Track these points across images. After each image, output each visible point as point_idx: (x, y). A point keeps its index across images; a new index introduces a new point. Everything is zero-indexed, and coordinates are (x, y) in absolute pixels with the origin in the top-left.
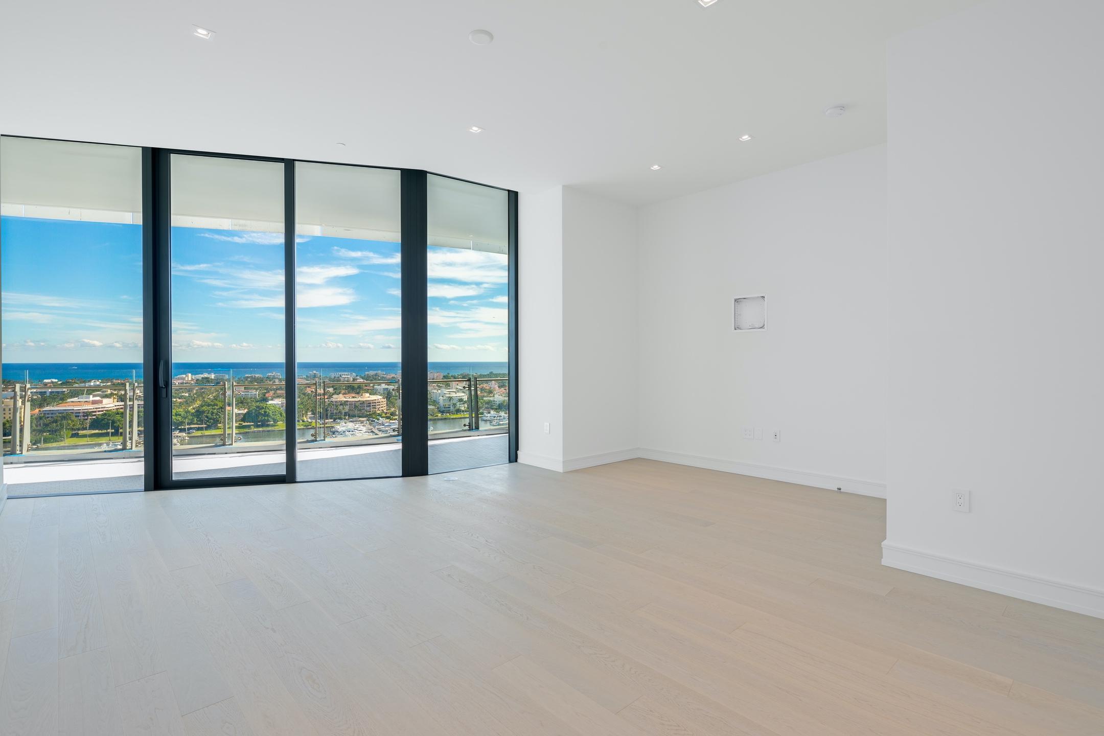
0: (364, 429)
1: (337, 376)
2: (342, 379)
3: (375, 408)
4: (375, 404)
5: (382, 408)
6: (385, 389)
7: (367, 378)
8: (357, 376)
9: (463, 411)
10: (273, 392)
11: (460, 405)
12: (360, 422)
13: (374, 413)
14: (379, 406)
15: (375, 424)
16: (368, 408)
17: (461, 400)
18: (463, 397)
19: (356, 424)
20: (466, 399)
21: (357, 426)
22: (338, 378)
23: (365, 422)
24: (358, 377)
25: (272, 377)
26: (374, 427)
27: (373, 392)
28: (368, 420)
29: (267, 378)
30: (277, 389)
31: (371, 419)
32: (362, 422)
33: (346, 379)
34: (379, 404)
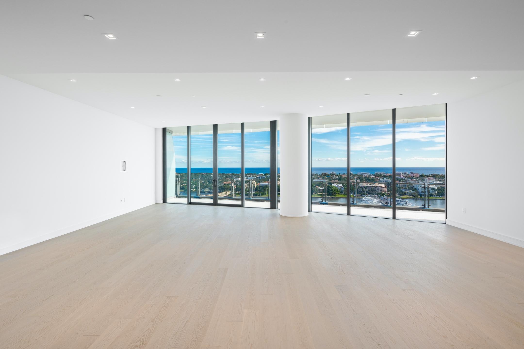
0: (377, 200)
1: (361, 174)
2: (363, 175)
3: (382, 190)
4: (381, 189)
5: (385, 191)
6: (386, 181)
7: (376, 175)
8: (370, 174)
9: (434, 195)
10: (333, 180)
11: (432, 192)
12: (374, 197)
13: (381, 193)
14: (383, 190)
15: (382, 198)
16: (378, 190)
17: (433, 189)
18: (435, 188)
19: (372, 197)
20: (437, 189)
21: (373, 199)
22: (362, 175)
23: (376, 197)
24: (371, 175)
25: (332, 174)
26: (382, 200)
27: (380, 182)
28: (378, 196)
29: (330, 174)
30: (335, 179)
31: (380, 196)
32: (375, 197)
33: (365, 176)
34: (384, 188)
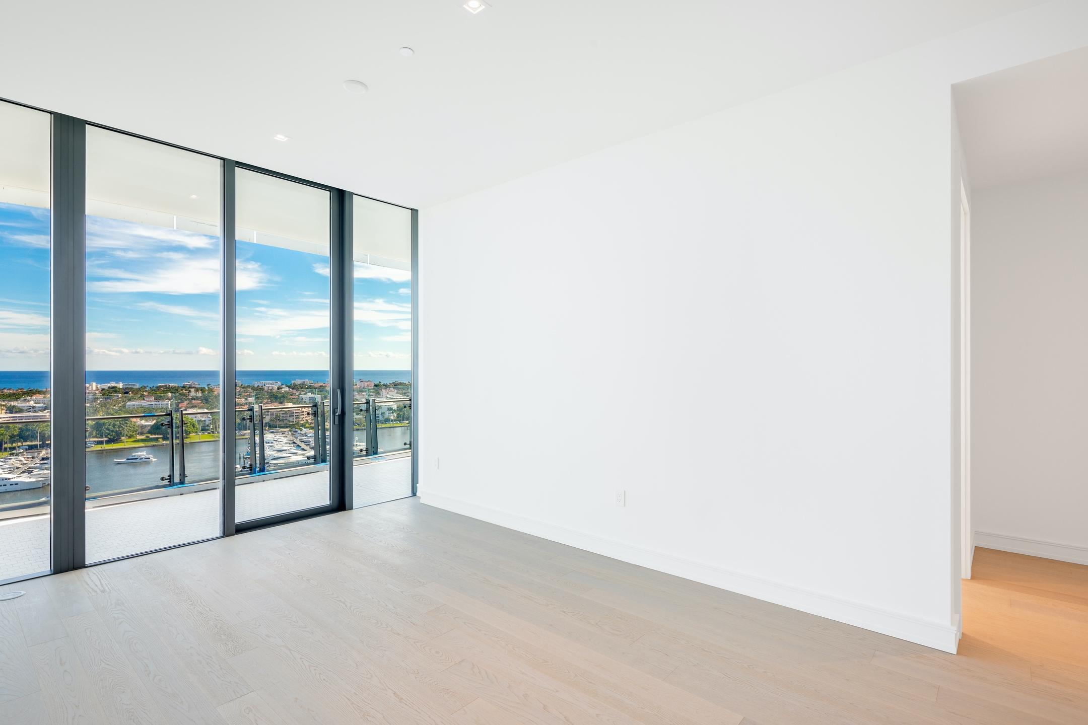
0: (285, 440)
1: (260, 385)
2: (266, 388)
3: (299, 418)
4: (298, 414)
5: (306, 418)
6: (310, 398)
7: (293, 387)
8: (282, 385)
9: (392, 421)
10: (188, 402)
11: (390, 415)
12: (281, 433)
13: (297, 424)
14: (303, 416)
15: (297, 435)
16: (291, 419)
17: (390, 409)
18: (392, 407)
19: (277, 435)
20: (396, 408)
21: (278, 437)
22: (262, 386)
23: (286, 433)
24: (284, 386)
25: (188, 386)
26: (296, 438)
27: (298, 401)
28: (290, 431)
29: (183, 387)
30: (192, 399)
31: (294, 429)
32: (283, 433)
33: (270, 388)
34: (303, 413)
